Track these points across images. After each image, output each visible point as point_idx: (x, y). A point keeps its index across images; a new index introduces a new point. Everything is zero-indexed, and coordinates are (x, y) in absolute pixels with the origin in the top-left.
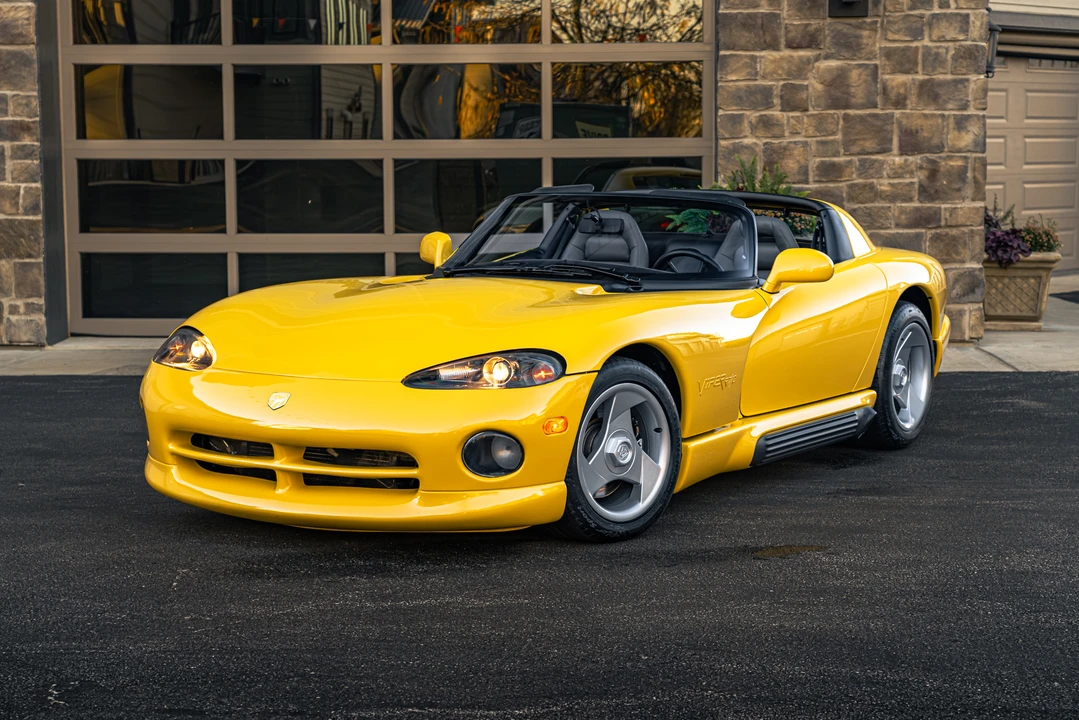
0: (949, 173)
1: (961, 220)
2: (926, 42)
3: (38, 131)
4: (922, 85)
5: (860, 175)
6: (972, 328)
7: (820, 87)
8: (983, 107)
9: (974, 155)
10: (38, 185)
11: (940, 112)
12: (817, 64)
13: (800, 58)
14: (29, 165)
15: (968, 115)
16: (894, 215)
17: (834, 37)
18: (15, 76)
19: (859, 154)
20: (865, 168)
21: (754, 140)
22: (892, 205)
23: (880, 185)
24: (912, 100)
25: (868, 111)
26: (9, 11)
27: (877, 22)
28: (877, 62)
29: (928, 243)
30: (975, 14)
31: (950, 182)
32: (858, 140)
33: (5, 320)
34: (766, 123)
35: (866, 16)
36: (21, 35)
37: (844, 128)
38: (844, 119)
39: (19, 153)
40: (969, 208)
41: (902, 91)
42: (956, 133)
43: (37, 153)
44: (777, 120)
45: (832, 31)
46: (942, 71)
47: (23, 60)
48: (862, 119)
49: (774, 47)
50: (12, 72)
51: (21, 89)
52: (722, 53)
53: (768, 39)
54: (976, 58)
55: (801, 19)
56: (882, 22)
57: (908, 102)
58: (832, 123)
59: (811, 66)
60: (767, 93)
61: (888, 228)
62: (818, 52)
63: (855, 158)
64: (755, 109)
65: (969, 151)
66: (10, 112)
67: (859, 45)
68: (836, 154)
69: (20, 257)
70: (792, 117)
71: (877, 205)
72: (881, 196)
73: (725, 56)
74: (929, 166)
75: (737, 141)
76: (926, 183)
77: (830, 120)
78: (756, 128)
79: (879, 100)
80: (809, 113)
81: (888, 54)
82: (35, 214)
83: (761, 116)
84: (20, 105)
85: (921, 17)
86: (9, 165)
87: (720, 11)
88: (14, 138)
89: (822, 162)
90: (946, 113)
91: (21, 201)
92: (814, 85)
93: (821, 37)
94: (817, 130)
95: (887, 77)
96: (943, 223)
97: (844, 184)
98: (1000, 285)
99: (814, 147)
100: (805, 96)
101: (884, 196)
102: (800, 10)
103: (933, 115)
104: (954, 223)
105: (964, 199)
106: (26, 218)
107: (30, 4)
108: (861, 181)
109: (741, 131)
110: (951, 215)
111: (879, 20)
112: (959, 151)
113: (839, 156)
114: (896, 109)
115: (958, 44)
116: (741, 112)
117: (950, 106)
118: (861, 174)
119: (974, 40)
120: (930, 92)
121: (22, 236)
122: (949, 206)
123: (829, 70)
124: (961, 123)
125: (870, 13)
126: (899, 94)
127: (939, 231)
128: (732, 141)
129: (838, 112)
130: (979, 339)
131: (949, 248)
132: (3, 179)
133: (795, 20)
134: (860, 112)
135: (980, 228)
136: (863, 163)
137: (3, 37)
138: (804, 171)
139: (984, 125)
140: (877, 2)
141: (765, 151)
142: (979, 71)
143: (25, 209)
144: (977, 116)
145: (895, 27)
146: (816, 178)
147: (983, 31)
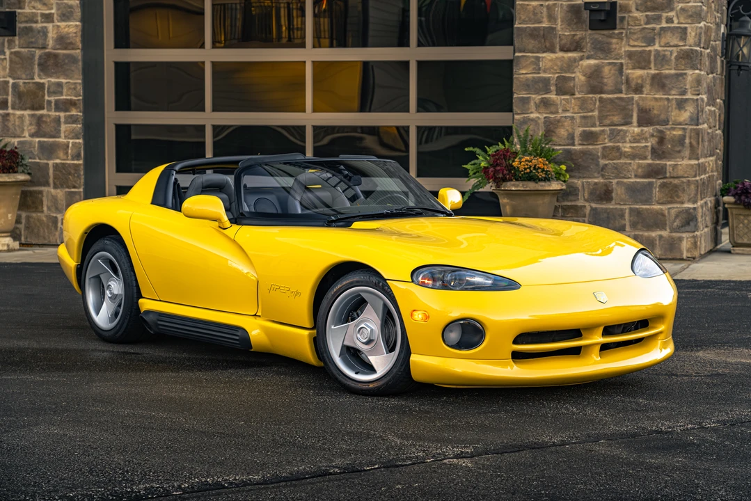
0: (672, 140)
1: (681, 173)
2: (657, 47)
3: (81, 105)
4: (654, 77)
6: (688, 251)
7: (583, 78)
8: (698, 92)
9: (691, 127)
10: (81, 141)
11: (666, 97)
12: (581, 62)
13: (569, 58)
14: (75, 128)
15: (687, 99)
16: (633, 169)
17: (592, 44)
18: (68, 70)
19: (609, 125)
20: (614, 135)
21: (538, 115)
22: (632, 162)
23: (625, 147)
24: (647, 89)
25: (616, 96)
26: (65, 28)
27: (622, 33)
28: (623, 61)
29: (657, 189)
30: (692, 27)
31: (673, 146)
32: (609, 116)
33: (59, 229)
34: (546, 104)
35: (615, 28)
36: (71, 43)
37: (599, 107)
38: (599, 101)
39: (69, 120)
40: (686, 165)
41: (639, 81)
42: (677, 111)
43: (80, 120)
44: (553, 101)
45: (591, 39)
46: (667, 67)
47: (73, 59)
48: (611, 100)
49: (553, 51)
50: (67, 67)
51: (70, 78)
52: (517, 54)
53: (548, 45)
54: (691, 58)
55: (570, 31)
56: (627, 33)
57: (644, 89)
58: (591, 103)
59: (577, 64)
60: (546, 82)
61: (629, 178)
62: (582, 54)
63: (607, 129)
64: (537, 93)
65: (686, 124)
66: (64, 93)
67: (609, 49)
68: (594, 125)
69: (68, 187)
70: (563, 99)
71: (621, 161)
72: (624, 155)
73: (518, 56)
74: (659, 135)
75: (526, 116)
76: (656, 146)
77: (590, 101)
78: (539, 106)
79: (624, 88)
80: (575, 96)
81: (630, 55)
82: (78, 160)
83: (543, 98)
84: (70, 88)
85: (654, 29)
86: (63, 127)
87: (515, 26)
88: (66, 110)
89: (584, 131)
90: (670, 97)
91: (70, 151)
92: (579, 77)
93: (583, 44)
94: (580, 108)
95: (630, 71)
96: (668, 175)
97: (599, 146)
99: (578, 120)
100: (572, 85)
101: (626, 155)
102: (569, 25)
103: (661, 99)
104: (675, 175)
105: (683, 158)
106: (72, 162)
107: (78, 23)
108: (611, 144)
109: (529, 109)
110: (673, 170)
111: (624, 31)
112: (680, 124)
113: (596, 127)
114: (636, 94)
115: (679, 48)
116: (528, 96)
117: (673, 92)
118: (611, 140)
119: (690, 46)
120: (659, 82)
121: (70, 174)
122: (673, 163)
123: (589, 66)
124: (681, 105)
125: (618, 27)
126: (637, 84)
127: (665, 181)
128: (523, 116)
129: (595, 96)
130: (694, 258)
131: (672, 193)
132: (59, 137)
133: (566, 31)
134: (610, 96)
135: (694, 179)
136: (612, 132)
137: (60, 44)
138: (571, 137)
139: (697, 106)
140: (623, 19)
141: (545, 123)
142: (694, 68)
143: (72, 156)
144: (692, 99)
145: (635, 37)
146: (580, 142)
147: (697, 39)
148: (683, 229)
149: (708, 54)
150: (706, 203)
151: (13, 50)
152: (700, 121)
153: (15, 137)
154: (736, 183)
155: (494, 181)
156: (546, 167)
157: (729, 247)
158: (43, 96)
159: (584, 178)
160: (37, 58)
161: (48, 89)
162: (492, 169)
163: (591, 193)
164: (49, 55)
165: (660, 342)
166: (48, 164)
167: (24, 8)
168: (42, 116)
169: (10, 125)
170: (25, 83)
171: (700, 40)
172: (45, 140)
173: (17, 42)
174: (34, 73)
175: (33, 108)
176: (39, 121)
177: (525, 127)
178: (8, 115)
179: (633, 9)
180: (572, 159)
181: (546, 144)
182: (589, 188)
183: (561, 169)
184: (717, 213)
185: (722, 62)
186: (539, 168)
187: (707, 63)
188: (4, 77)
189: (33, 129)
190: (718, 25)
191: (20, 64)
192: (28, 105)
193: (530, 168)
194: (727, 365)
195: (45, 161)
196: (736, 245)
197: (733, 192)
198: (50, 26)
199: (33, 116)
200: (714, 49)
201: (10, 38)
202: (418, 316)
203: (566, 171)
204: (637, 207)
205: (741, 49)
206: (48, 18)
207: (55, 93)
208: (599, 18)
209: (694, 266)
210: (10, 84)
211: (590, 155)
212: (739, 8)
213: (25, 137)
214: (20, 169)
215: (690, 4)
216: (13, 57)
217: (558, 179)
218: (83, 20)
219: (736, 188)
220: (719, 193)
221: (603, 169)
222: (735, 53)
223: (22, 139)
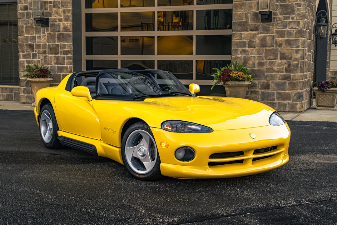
0: (294, 65)
1: (297, 78)
2: (288, 29)
3: (72, 53)
4: (286, 41)
5: (269, 65)
6: (299, 109)
7: (259, 41)
8: (304, 47)
9: (301, 60)
10: (72, 66)
11: (291, 48)
12: (258, 35)
13: (253, 33)
14: (70, 61)
15: (299, 49)
16: (278, 76)
17: (262, 28)
19: (269, 60)
20: (270, 64)
21: (241, 56)
22: (278, 74)
23: (275, 68)
25: (271, 48)
26: (66, 24)
27: (274, 23)
28: (274, 34)
29: (287, 85)
30: (302, 21)
31: (294, 68)
32: (268, 56)
34: (244, 51)
35: (271, 22)
36: (68, 29)
37: (265, 52)
38: (265, 50)
39: (68, 58)
40: (299, 75)
41: (281, 42)
42: (295, 54)
43: (72, 58)
44: (247, 50)
45: (262, 26)
46: (292, 37)
47: (69, 35)
48: (270, 50)
49: (247, 31)
50: (67, 38)
51: (68, 43)
52: (233, 32)
53: (245, 28)
54: (301, 33)
55: (254, 23)
57: (283, 45)
59: (256, 36)
60: (244, 43)
61: (276, 80)
62: (258, 32)
63: (268, 61)
64: (241, 47)
65: (299, 59)
66: (66, 48)
67: (269, 30)
68: (263, 60)
70: (251, 49)
71: (273, 74)
73: (234, 33)
74: (288, 63)
76: (287, 68)
77: (261, 50)
78: (241, 52)
79: (275, 45)
80: (256, 48)
81: (277, 32)
83: (243, 49)
84: (68, 46)
85: (286, 22)
86: (66, 61)
87: (233, 21)
88: (67, 54)
89: (259, 62)
90: (293, 48)
91: (68, 70)
92: (257, 41)
93: (259, 28)
94: (258, 53)
95: (277, 38)
96: (292, 79)
97: (265, 68)
98: (322, 97)
99: (257, 58)
100: (254, 44)
101: (275, 71)
102: (253, 21)
103: (289, 49)
104: (295, 79)
105: (298, 72)
107: (71, 22)
108: (269, 67)
109: (238, 53)
110: (294, 77)
111: (275, 23)
112: (297, 59)
113: (264, 60)
114: (279, 47)
115: (296, 29)
116: (238, 48)
117: (294, 47)
120: (288, 43)
122: (294, 74)
123: (261, 37)
124: (297, 51)
125: (272, 21)
126: (280, 43)
127: (290, 81)
128: (235, 56)
129: (263, 48)
130: (302, 112)
131: (293, 86)
132: (64, 64)
133: (252, 23)
134: (269, 48)
135: (302, 80)
136: (270, 62)
137: (65, 30)
138: (254, 64)
139: (304, 52)
140: (274, 18)
141: (244, 59)
142: (302, 37)
143: (69, 71)
144: (302, 49)
145: (279, 25)
146: (257, 66)
147: (303, 26)
148: (297, 100)
149: (308, 32)
150: (307, 90)
151: (48, 32)
152: (305, 58)
153: (49, 64)
154: (319, 82)
155: (223, 81)
156: (243, 76)
157: (316, 106)
158: (59, 49)
159: (259, 80)
160: (56, 35)
161: (60, 46)
162: (222, 76)
163: (262, 86)
164: (61, 34)
165: (282, 156)
166: (60, 74)
167: (52, 17)
168: (58, 56)
169: (47, 60)
170: (52, 44)
171: (305, 26)
172: (60, 65)
173: (49, 29)
174: (55, 41)
175: (55, 54)
176: (57, 58)
177: (236, 60)
178: (46, 56)
179: (279, 14)
180: (254, 73)
181: (244, 67)
182: (260, 84)
183: (249, 76)
184: (311, 94)
185: (314, 36)
186: (240, 76)
187: (308, 35)
188: (45, 42)
189: (55, 61)
190: (312, 21)
191: (51, 37)
192: (54, 53)
193: (237, 76)
194: (314, 164)
195: (60, 73)
196: (318, 106)
197: (317, 86)
198: (61, 23)
199: (55, 56)
200: (310, 30)
201: (47, 28)
202: (164, 145)
203: (251, 77)
204: (280, 91)
205: (321, 31)
206: (60, 20)
207: (63, 48)
208: (265, 17)
209: (302, 114)
210: (47, 45)
211: (261, 71)
212: (320, 15)
213: (52, 64)
214: (49, 76)
215: (301, 12)
216: (48, 35)
217: (248, 80)
218: (73, 21)
219: (319, 84)
220: (312, 86)
221: (266, 77)
222: (319, 32)
223: (51, 65)
